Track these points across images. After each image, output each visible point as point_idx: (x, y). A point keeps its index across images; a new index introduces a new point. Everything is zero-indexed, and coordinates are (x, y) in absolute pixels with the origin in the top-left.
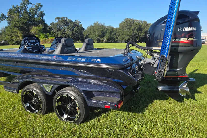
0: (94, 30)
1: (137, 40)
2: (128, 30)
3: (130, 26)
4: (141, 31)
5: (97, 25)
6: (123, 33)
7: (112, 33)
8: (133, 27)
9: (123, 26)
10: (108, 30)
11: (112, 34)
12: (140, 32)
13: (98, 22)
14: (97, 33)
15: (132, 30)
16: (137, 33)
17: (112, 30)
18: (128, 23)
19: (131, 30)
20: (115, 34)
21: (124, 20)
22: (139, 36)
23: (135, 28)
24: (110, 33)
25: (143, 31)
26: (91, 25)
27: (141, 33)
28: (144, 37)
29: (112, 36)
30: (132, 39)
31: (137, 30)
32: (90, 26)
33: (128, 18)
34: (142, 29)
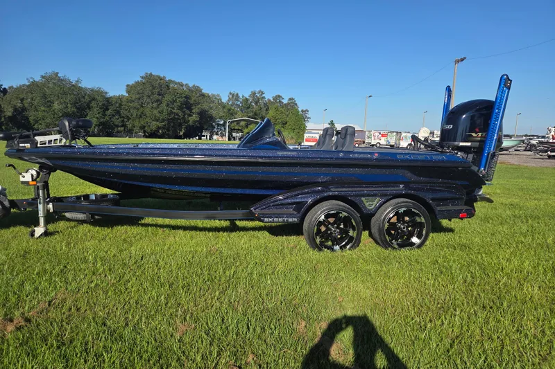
0: (44, 97)
1: (181, 133)
2: (155, 105)
3: (160, 95)
4: (190, 109)
5: (54, 81)
6: (142, 113)
7: (108, 110)
8: (168, 98)
9: (139, 94)
10: (94, 99)
11: (108, 113)
12: (187, 112)
13: (58, 73)
14: (56, 106)
15: (168, 106)
16: (181, 114)
17: (107, 103)
18: (154, 88)
19: (164, 105)
20: (118, 112)
21: (142, 77)
22: (185, 122)
23: (175, 101)
24: (100, 108)
25: (195, 110)
26: (31, 80)
27: (190, 115)
28: (198, 125)
29: (107, 118)
30: (168, 130)
31: (180, 108)
32: (27, 84)
33: (153, 74)
34: (191, 105)
